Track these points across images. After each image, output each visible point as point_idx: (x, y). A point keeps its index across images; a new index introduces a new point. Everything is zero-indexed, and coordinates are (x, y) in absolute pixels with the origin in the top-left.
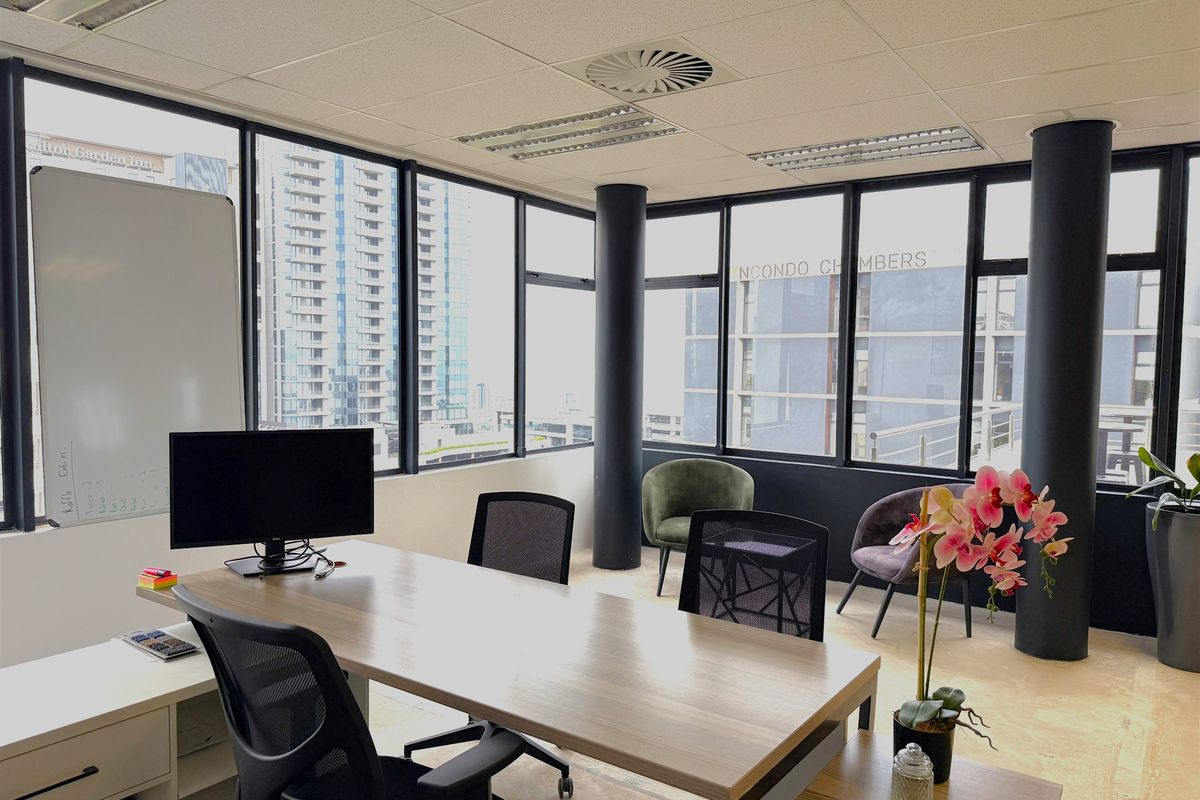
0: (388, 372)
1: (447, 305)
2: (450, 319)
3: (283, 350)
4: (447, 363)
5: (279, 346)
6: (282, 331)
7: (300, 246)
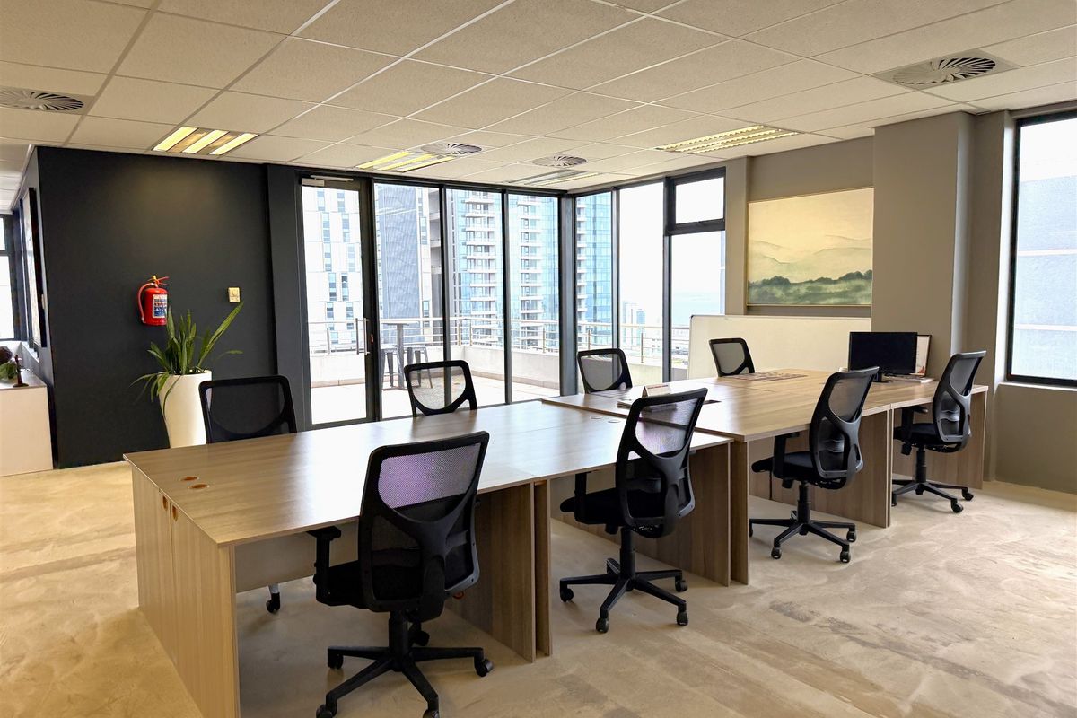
0: (544, 307)
1: (595, 245)
2: (597, 258)
3: (460, 288)
4: (595, 297)
5: (457, 286)
6: (460, 274)
7: (473, 203)
